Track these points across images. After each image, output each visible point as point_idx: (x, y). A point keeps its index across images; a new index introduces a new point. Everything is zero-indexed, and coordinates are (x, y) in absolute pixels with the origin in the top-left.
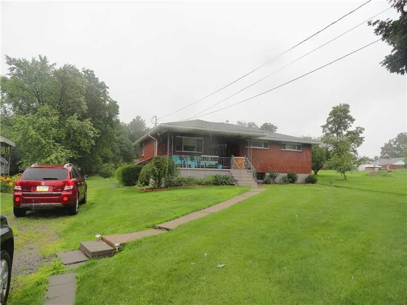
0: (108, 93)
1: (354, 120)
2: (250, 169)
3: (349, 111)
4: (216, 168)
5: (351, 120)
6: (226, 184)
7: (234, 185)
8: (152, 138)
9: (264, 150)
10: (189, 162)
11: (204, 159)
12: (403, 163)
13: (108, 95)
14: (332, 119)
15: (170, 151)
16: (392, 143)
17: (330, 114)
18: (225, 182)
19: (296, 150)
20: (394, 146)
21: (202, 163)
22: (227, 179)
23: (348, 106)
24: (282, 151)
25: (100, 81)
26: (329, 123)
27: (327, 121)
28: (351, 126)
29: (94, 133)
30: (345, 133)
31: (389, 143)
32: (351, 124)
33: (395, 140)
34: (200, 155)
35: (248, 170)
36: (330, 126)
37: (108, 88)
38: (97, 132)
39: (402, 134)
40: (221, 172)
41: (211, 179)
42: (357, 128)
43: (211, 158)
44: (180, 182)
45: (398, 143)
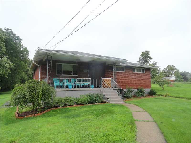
0: (22, 43)
1: (152, 58)
2: (115, 87)
3: (149, 54)
4: (90, 88)
5: (150, 59)
6: (99, 102)
7: (105, 102)
8: (37, 65)
9: (122, 73)
10: (67, 83)
11: (79, 81)
12: (175, 79)
13: (22, 44)
14: (142, 58)
15: (49, 75)
16: (165, 70)
17: (141, 56)
18: (98, 100)
19: (141, 73)
20: (166, 71)
21: (78, 84)
22: (99, 97)
23: (149, 51)
24: (133, 73)
25: (17, 36)
26: (140, 60)
27: (139, 59)
28: (150, 61)
29: (10, 65)
30: (148, 65)
31: (164, 69)
32: (150, 60)
33: (166, 68)
34: (75, 77)
35: (114, 89)
36: (141, 61)
37: (21, 40)
38: (12, 65)
39: (169, 65)
40: (93, 91)
41: (86, 99)
42: (154, 62)
43: (85, 80)
44: (57, 103)
45: (167, 70)
